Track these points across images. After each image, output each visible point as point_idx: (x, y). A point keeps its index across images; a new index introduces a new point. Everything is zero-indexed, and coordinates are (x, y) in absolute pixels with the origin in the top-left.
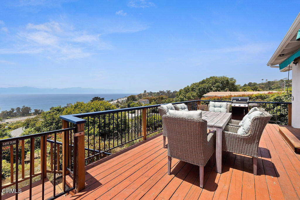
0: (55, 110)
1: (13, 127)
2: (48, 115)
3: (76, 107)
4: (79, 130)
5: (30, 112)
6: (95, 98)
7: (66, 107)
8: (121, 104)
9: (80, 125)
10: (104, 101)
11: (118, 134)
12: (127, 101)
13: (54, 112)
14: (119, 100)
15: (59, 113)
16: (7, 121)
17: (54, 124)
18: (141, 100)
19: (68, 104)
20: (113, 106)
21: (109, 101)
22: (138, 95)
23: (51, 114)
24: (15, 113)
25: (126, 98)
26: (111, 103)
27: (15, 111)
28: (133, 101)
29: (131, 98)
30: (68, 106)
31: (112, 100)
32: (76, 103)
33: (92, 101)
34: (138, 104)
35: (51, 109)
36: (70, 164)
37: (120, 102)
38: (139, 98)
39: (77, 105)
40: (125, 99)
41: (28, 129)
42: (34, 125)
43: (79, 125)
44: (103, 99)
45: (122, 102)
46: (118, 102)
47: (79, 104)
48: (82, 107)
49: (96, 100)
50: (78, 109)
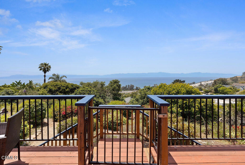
0: (147, 88)
1: (126, 96)
2: (142, 91)
3: (160, 87)
4: (162, 112)
5: (134, 88)
6: (176, 80)
7: (153, 87)
8: (205, 87)
9: (164, 107)
10: (185, 83)
11: (201, 119)
12: (213, 85)
13: (146, 89)
14: (203, 83)
15: (149, 91)
16: (124, 92)
17: (146, 98)
18: (238, 84)
19: (155, 85)
20: (196, 89)
21: (191, 84)
22: (231, 79)
23: (144, 91)
24: (127, 88)
25: (213, 81)
26: (193, 85)
27: (127, 87)
28: (222, 84)
29: (220, 81)
30: (155, 86)
31: (194, 83)
32: (160, 84)
33: (173, 83)
34: (231, 89)
35: (144, 87)
36: (155, 138)
37: (204, 86)
38: (233, 82)
39: (161, 85)
40: (210, 83)
41: (132, 99)
42: (135, 97)
43: (162, 107)
44: (184, 81)
45: (206, 85)
46: (201, 85)
47: (162, 85)
48: (165, 88)
49: (177, 82)
50: (162, 88)
